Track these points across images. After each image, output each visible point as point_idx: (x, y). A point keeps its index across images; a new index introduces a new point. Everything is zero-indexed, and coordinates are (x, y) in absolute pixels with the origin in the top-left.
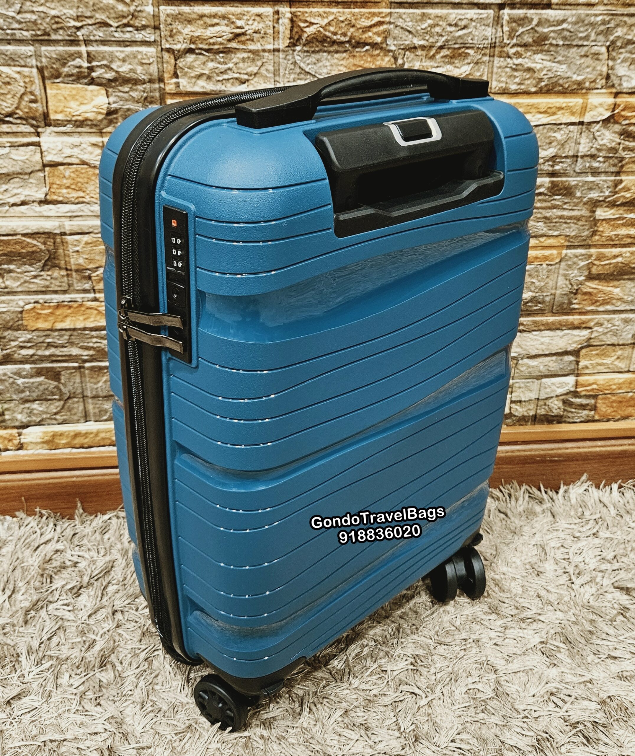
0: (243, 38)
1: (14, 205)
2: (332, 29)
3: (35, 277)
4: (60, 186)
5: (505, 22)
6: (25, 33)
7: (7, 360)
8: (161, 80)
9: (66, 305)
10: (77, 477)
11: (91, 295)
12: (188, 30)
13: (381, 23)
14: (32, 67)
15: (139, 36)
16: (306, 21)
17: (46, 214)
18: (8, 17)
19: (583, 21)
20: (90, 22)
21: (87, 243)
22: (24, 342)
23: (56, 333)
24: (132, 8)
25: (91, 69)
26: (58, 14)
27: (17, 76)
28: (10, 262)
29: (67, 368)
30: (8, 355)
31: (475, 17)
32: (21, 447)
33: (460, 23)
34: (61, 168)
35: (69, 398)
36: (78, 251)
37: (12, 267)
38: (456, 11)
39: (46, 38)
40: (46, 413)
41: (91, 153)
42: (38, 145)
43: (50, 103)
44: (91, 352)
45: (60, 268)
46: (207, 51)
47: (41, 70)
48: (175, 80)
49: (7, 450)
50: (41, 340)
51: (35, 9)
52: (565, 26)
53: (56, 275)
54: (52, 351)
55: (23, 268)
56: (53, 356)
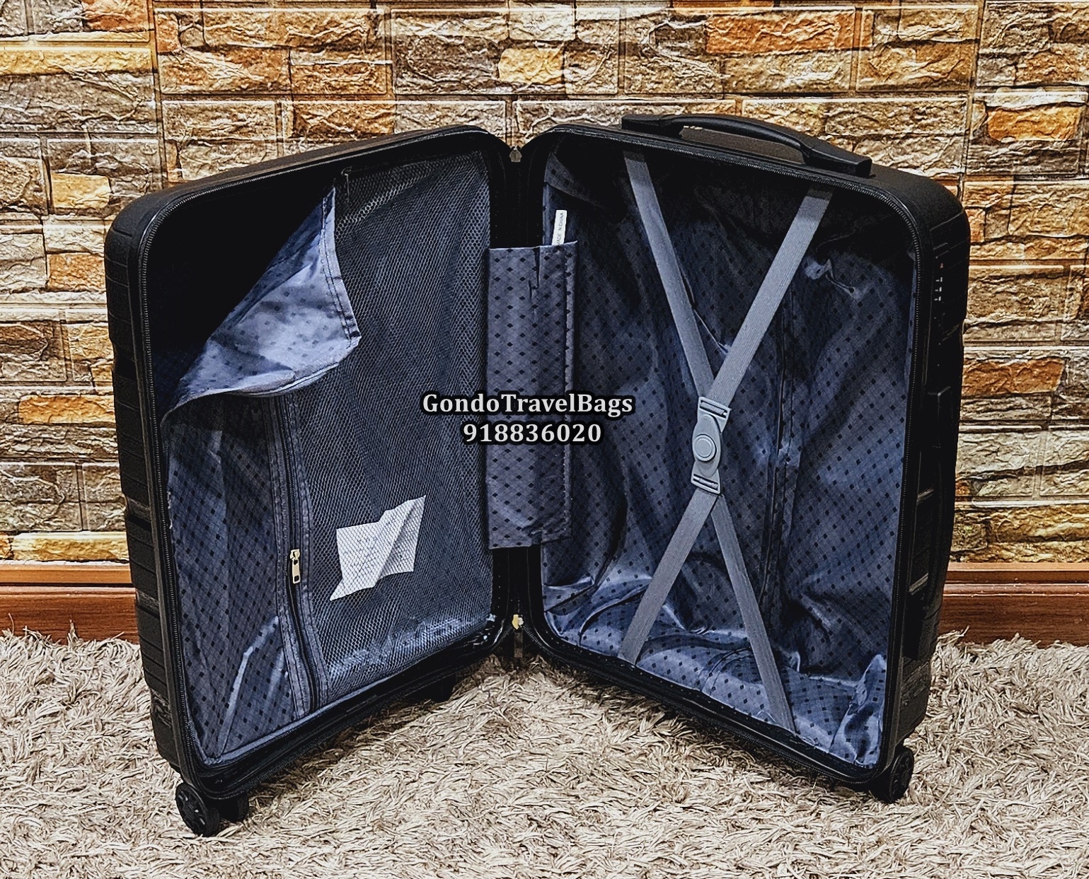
0: (245, 130)
1: (14, 292)
2: (336, 121)
3: (33, 366)
4: (61, 274)
5: (518, 113)
6: (32, 127)
8: (163, 170)
9: (62, 398)
10: (70, 593)
11: (91, 388)
12: (190, 124)
13: (388, 114)
14: (38, 158)
15: (142, 130)
16: (309, 114)
17: (46, 301)
18: (16, 112)
19: (604, 111)
20: (94, 115)
21: (86, 332)
22: (19, 436)
23: (53, 429)
24: (135, 104)
25: (95, 160)
26: (65, 109)
27: (22, 166)
28: (8, 351)
29: (63, 468)
30: (2, 450)
31: (486, 108)
32: (11, 556)
33: (470, 114)
34: (63, 255)
35: (64, 501)
36: (77, 340)
37: (10, 355)
38: (465, 102)
39: (52, 131)
40: (40, 517)
41: (93, 241)
42: (40, 232)
43: (53, 192)
44: (89, 451)
45: (59, 358)
46: (211, 142)
47: (46, 161)
48: (177, 170)
50: (37, 435)
51: (42, 105)
52: (584, 116)
53: (54, 365)
54: (48, 447)
55: (22, 357)
56: (49, 453)
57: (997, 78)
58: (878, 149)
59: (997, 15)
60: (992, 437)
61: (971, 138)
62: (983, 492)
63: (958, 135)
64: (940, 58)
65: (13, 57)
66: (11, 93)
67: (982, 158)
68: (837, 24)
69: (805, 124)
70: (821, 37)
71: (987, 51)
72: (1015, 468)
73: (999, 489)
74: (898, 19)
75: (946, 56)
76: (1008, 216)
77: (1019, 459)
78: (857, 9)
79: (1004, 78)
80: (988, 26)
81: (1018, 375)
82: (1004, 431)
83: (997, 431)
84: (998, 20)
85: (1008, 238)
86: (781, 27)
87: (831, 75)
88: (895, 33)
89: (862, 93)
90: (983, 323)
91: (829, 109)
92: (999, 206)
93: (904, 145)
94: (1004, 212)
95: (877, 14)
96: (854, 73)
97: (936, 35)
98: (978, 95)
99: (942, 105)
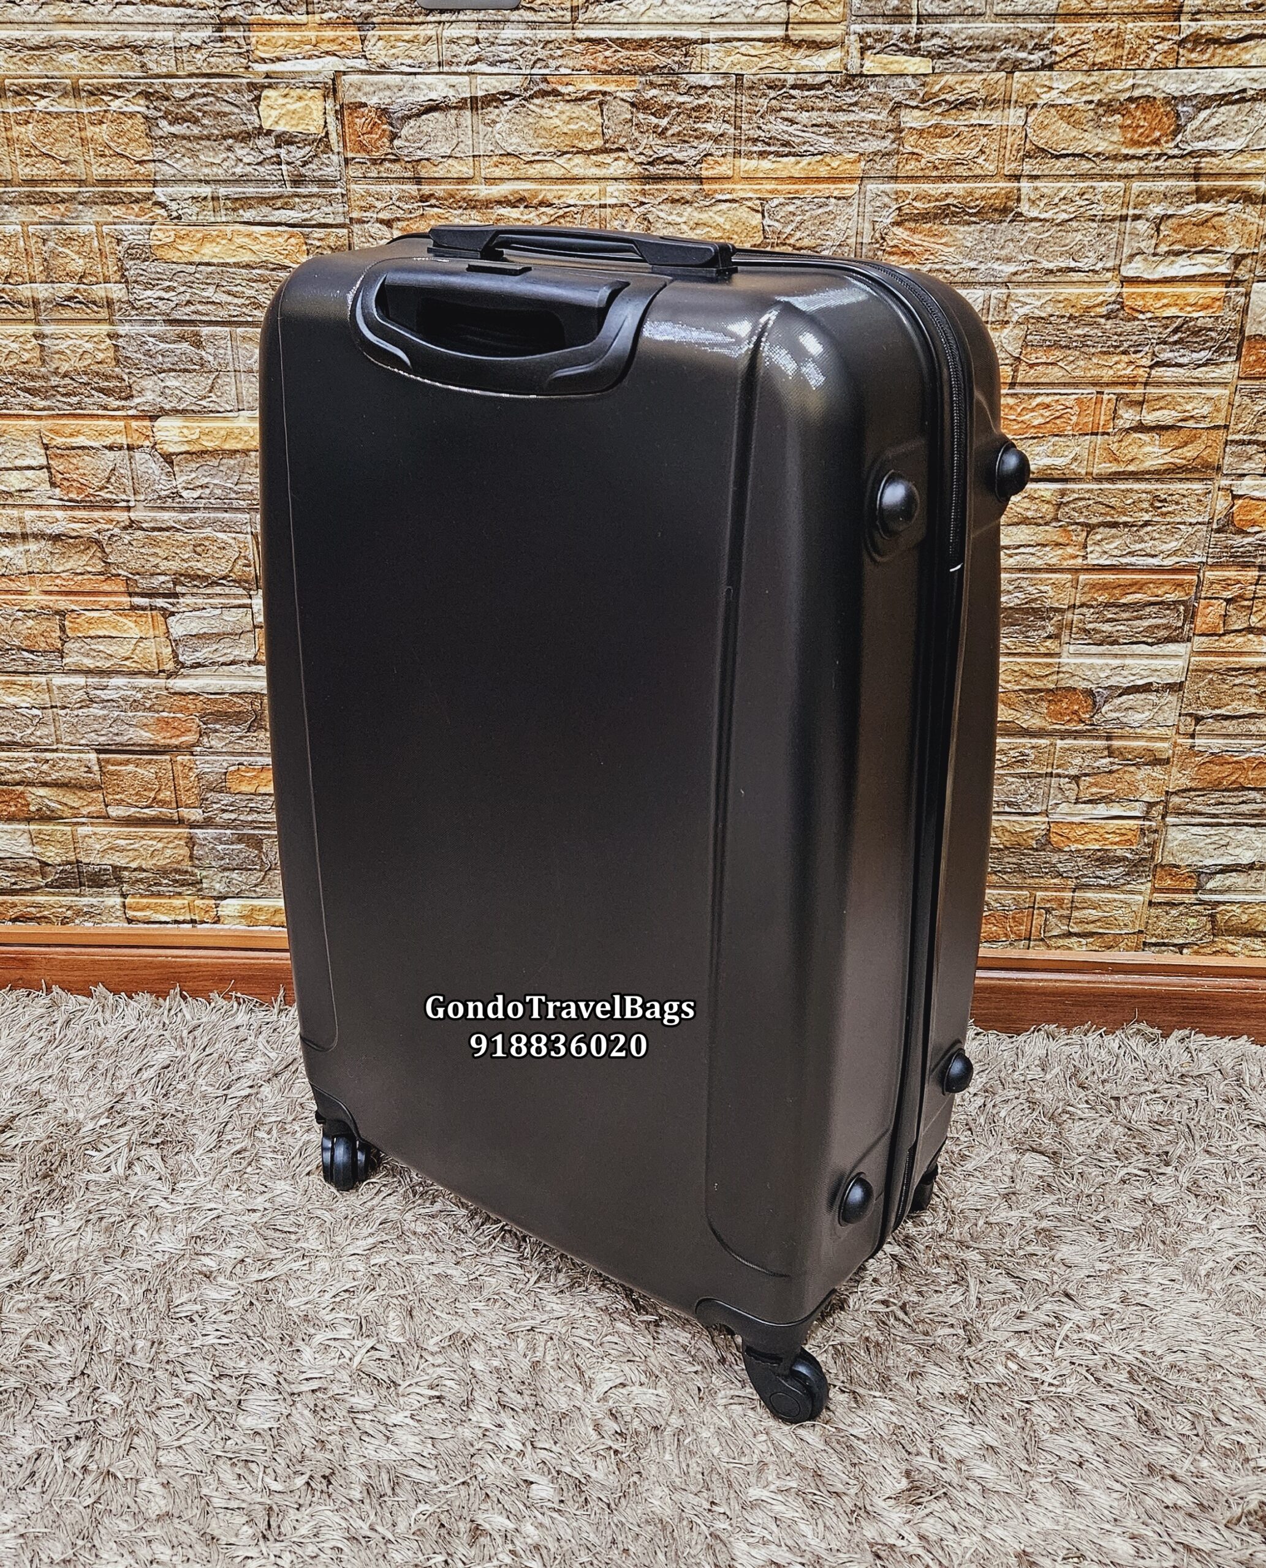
1: (222, 664)
3: (241, 738)
6: (242, 502)
7: (208, 823)
14: (247, 533)
17: (254, 674)
18: (226, 488)
22: (226, 805)
23: (260, 798)
27: (231, 541)
28: (217, 722)
29: (269, 836)
30: (210, 818)
32: (217, 920)
35: (270, 869)
37: (218, 726)
40: (246, 884)
42: (250, 606)
45: (266, 730)
47: (255, 536)
49: (203, 922)
50: (244, 804)
51: (251, 480)
53: (261, 736)
54: (254, 816)
55: (229, 728)
56: (255, 822)
57: (1246, 465)
58: (1113, 537)
59: (1249, 401)
60: (1222, 830)
61: (1215, 526)
62: (1209, 886)
63: (1200, 524)
64: (1186, 444)
65: (223, 432)
66: (221, 468)
67: (1226, 547)
68: (1076, 408)
69: (1036, 511)
70: (1058, 421)
71: (1237, 437)
72: (1245, 862)
73: (1228, 883)
74: (1141, 403)
75: (1192, 442)
76: (1250, 608)
77: (1250, 853)
78: (1098, 393)
79: (1253, 466)
80: (1239, 412)
81: (1254, 768)
82: (1235, 824)
83: (1228, 825)
84: (1250, 406)
85: (1250, 630)
86: (1016, 410)
87: (1068, 460)
88: (1138, 418)
89: (1099, 479)
90: (1218, 715)
91: (1063, 495)
92: (1241, 597)
93: (1141, 533)
94: (1246, 603)
95: (1119, 397)
96: (1091, 458)
97: (1182, 420)
98: (1225, 482)
99: (1185, 493)
